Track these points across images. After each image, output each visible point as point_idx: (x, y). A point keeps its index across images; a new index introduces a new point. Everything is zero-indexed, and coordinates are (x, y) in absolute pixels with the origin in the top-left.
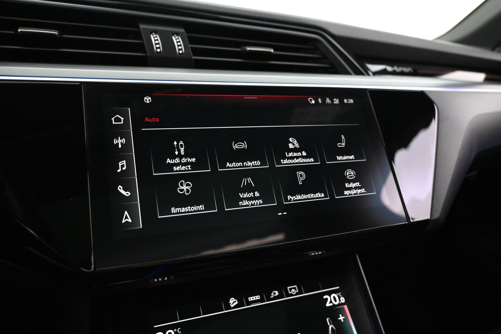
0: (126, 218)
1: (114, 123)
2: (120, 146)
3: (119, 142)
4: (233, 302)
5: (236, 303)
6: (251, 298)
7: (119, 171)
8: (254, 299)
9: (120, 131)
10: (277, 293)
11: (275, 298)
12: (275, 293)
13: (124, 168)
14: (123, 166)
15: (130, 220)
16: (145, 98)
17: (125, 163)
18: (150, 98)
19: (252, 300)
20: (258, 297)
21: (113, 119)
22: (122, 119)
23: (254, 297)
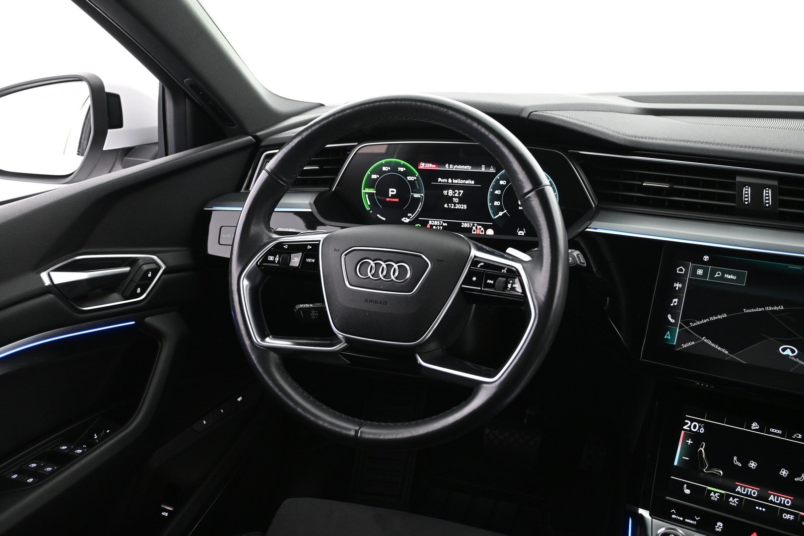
0: (668, 335)
1: (678, 272)
2: (677, 289)
3: (678, 285)
4: (755, 426)
5: (758, 428)
6: (773, 430)
7: (672, 305)
8: (776, 432)
9: (680, 278)
10: (800, 436)
11: (796, 439)
12: (798, 436)
13: (675, 304)
14: (675, 302)
15: (669, 338)
16: (705, 257)
17: (677, 301)
18: (708, 257)
19: (773, 431)
20: (779, 432)
21: (678, 269)
22: (684, 270)
23: (776, 430)
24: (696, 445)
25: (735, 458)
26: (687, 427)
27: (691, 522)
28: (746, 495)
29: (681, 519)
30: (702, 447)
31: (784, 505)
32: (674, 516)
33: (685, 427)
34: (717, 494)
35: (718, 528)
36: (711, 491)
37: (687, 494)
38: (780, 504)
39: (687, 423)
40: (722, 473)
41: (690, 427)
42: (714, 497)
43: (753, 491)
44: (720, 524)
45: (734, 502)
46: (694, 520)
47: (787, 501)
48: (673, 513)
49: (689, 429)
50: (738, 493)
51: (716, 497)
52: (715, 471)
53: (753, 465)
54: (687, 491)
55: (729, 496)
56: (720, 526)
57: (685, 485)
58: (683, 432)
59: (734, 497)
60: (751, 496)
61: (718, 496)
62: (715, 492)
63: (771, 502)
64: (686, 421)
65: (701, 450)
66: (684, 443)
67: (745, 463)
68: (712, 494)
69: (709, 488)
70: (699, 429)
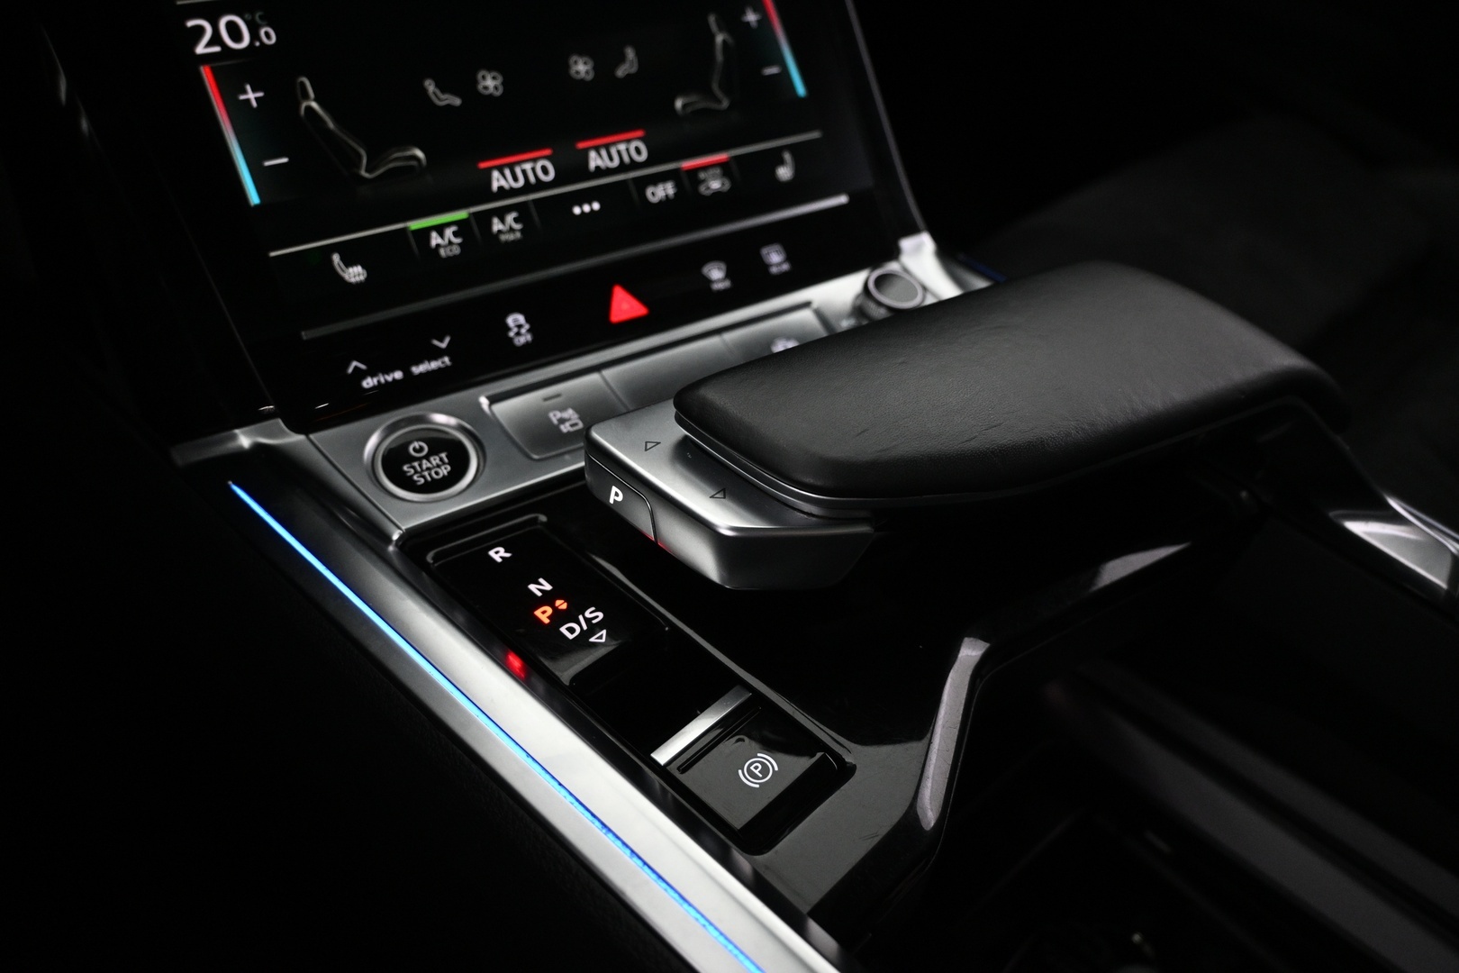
24: (281, 98)
25: (430, 86)
26: (209, 44)
27: (434, 365)
28: (528, 188)
29: (398, 375)
30: (306, 97)
31: (634, 165)
32: (369, 383)
33: (201, 49)
34: (449, 232)
35: (518, 334)
36: (426, 232)
37: (359, 285)
38: (623, 167)
39: (200, 30)
40: (419, 153)
41: (216, 40)
42: (446, 242)
43: (539, 168)
44: (515, 320)
45: (512, 230)
46: (436, 354)
47: (633, 148)
48: (359, 375)
49: (217, 49)
50: (503, 193)
51: (450, 243)
52: (396, 158)
53: (490, 83)
54: (355, 274)
55: (484, 219)
56: (520, 326)
57: (336, 258)
58: (205, 72)
59: (501, 213)
60: (541, 185)
61: (455, 234)
62: (440, 229)
63: (600, 172)
64: (190, 23)
65: (309, 109)
66: (239, 111)
67: (467, 87)
68: (435, 239)
69: (415, 225)
70: (254, 35)
